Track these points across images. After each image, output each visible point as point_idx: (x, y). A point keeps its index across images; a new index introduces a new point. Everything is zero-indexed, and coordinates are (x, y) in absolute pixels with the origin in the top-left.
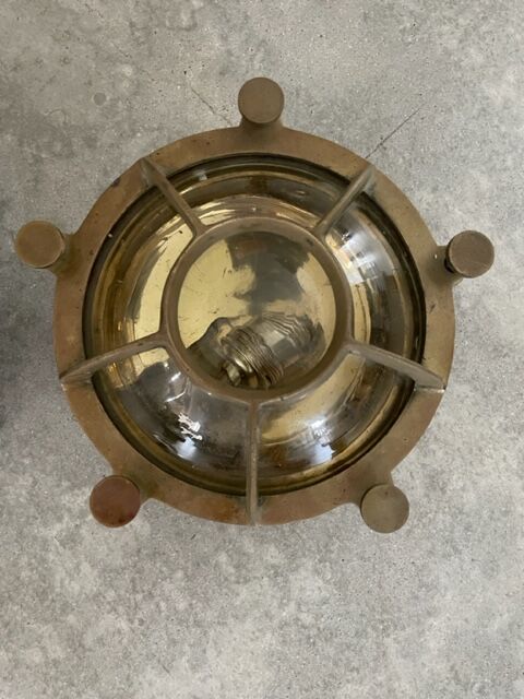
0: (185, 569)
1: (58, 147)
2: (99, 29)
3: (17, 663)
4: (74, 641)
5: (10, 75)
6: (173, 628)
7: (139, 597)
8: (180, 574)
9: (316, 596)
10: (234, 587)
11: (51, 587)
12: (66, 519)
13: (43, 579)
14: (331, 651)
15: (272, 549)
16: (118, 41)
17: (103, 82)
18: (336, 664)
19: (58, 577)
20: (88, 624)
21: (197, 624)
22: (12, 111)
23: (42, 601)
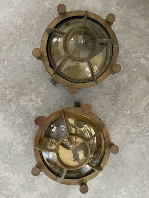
0: (24, 123)
1: (112, 98)
2: (138, 107)
3: (6, 88)
4: (10, 100)
5: (128, 88)
6: (13, 121)
7: (19, 114)
8: (23, 122)
9: (18, 150)
10: (20, 133)
11: (22, 96)
12: (36, 99)
13: (24, 94)
14: (6, 153)
15: (28, 141)
16: (135, 111)
17: (126, 107)
18: (4, 154)
19: (24, 97)
20: (14, 103)
21: (13, 125)
22: (120, 89)
23: (19, 94)
